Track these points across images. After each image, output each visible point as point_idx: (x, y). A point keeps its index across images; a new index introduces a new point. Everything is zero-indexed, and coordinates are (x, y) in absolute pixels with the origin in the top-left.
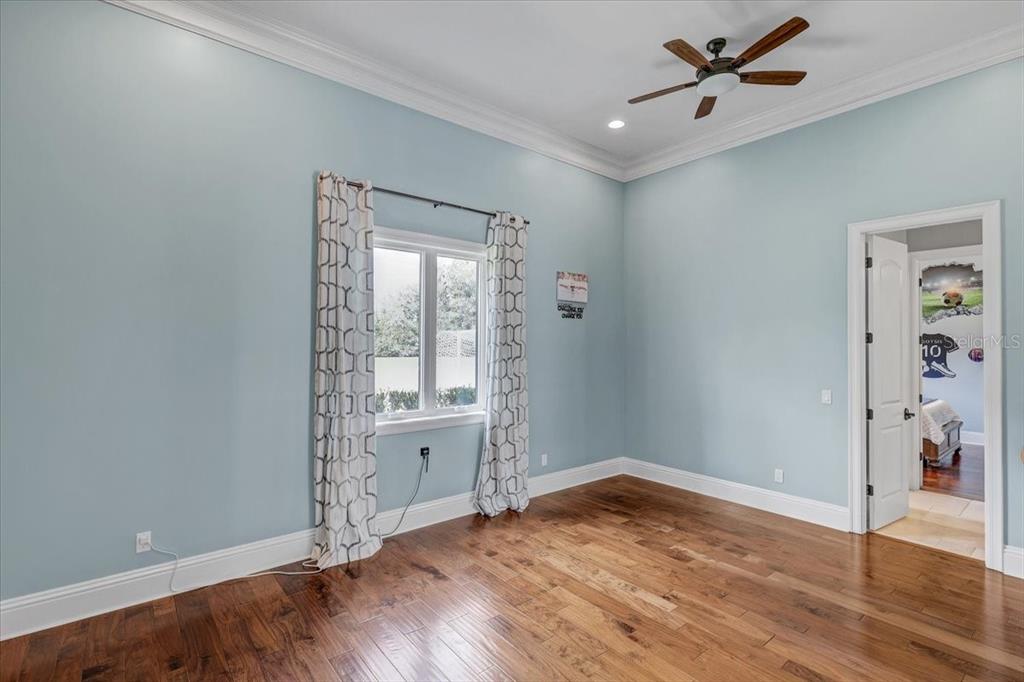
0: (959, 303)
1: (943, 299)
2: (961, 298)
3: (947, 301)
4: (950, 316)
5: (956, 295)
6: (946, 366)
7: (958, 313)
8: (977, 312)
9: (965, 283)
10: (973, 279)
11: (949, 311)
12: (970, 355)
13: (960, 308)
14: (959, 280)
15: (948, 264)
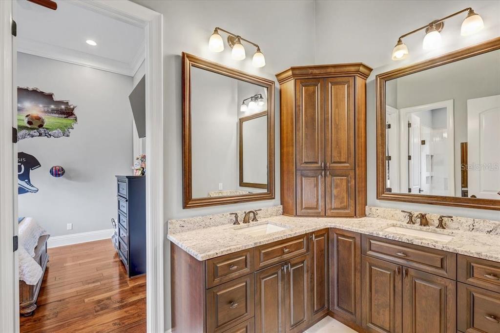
0: (41, 126)
1: (26, 120)
2: (43, 122)
3: (30, 123)
4: (33, 136)
5: (39, 119)
6: (29, 183)
7: (40, 135)
8: (56, 135)
9: (46, 109)
10: (53, 107)
11: (32, 132)
12: (51, 172)
13: (42, 130)
14: (41, 106)
15: (31, 88)
